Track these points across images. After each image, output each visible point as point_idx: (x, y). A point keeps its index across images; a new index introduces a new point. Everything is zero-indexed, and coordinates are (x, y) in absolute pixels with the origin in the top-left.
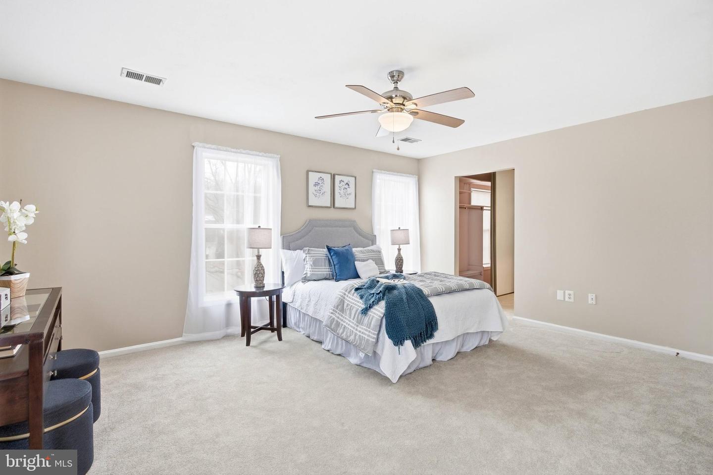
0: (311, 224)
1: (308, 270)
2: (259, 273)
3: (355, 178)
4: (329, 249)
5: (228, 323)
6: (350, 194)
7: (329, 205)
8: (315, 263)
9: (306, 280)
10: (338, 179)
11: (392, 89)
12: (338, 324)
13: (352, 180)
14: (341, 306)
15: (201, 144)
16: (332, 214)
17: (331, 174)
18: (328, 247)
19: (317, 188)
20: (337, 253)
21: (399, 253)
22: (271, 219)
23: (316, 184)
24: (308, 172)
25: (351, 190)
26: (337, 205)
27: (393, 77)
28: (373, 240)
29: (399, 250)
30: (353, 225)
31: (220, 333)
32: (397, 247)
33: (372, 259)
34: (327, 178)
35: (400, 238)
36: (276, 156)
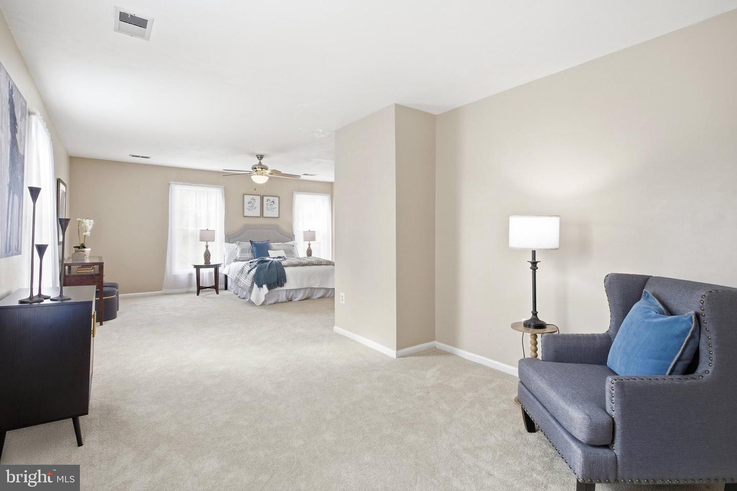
0: (246, 228)
1: (238, 255)
2: (207, 256)
3: (279, 198)
4: (251, 242)
5: (190, 285)
6: (275, 208)
7: (259, 215)
8: (243, 251)
9: (236, 260)
10: (265, 198)
11: (258, 164)
12: (239, 280)
13: (276, 200)
14: (242, 271)
15: (174, 182)
16: (261, 221)
17: (260, 196)
18: (251, 241)
19: (250, 205)
20: (256, 245)
21: (309, 247)
22: (218, 226)
23: (249, 203)
24: (244, 195)
25: (276, 205)
26: (265, 215)
27: (258, 158)
28: (292, 237)
29: (309, 244)
30: (277, 228)
31: (185, 290)
32: (308, 242)
33: (284, 250)
34: (258, 199)
35: (310, 236)
36: (221, 186)
